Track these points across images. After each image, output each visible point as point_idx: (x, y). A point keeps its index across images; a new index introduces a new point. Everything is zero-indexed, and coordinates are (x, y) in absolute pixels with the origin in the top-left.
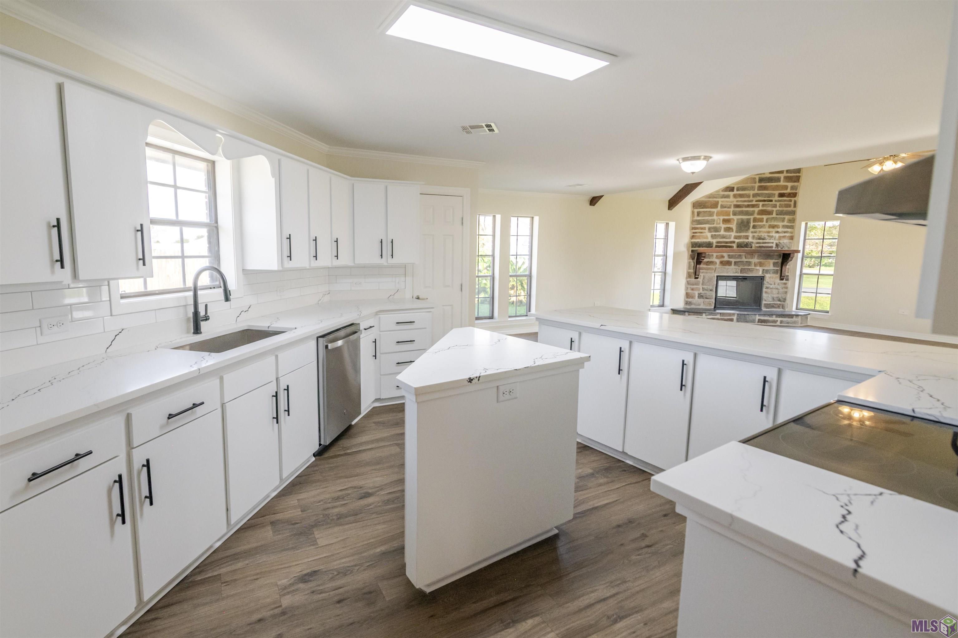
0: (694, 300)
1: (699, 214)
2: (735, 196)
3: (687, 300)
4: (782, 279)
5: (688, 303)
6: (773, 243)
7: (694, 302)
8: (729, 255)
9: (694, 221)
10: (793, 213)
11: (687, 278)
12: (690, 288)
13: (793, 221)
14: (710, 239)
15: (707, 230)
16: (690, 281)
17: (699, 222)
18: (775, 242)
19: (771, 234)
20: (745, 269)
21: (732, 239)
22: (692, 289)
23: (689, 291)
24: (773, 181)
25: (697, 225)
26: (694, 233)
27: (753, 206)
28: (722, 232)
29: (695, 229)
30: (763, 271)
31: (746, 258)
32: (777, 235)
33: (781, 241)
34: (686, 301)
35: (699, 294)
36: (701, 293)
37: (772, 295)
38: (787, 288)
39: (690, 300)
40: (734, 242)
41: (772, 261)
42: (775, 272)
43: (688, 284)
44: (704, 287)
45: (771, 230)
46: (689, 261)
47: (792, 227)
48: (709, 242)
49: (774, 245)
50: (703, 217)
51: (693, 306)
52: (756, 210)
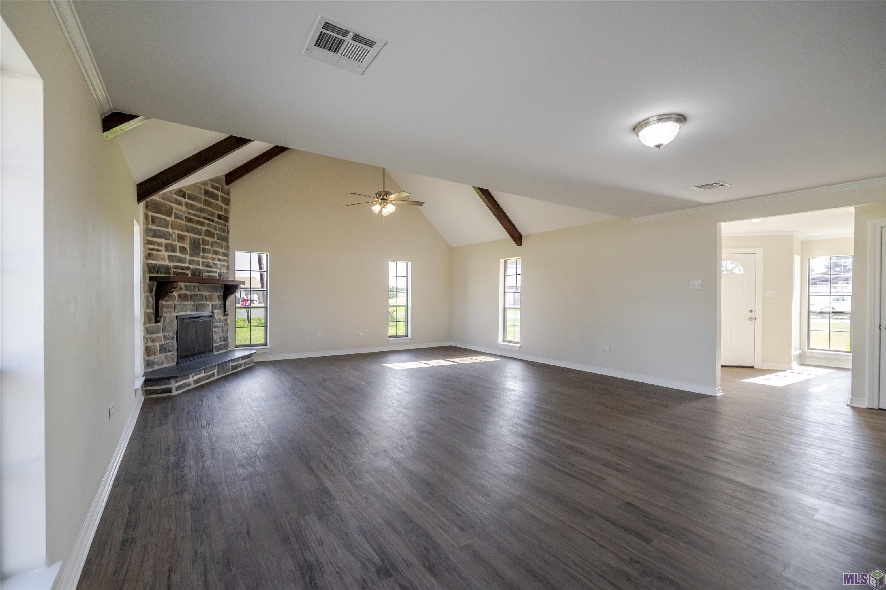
0: (156, 357)
1: (154, 220)
2: (187, 204)
3: (148, 358)
4: (224, 315)
5: (151, 362)
6: (216, 272)
7: (157, 360)
8: (186, 286)
9: (149, 231)
10: (226, 239)
11: (145, 323)
12: (150, 338)
13: (227, 248)
14: (166, 263)
15: (163, 248)
16: (149, 327)
17: (156, 234)
18: (218, 271)
19: (215, 262)
20: (199, 304)
21: (186, 265)
22: (153, 341)
23: (150, 344)
24: (214, 198)
25: (152, 237)
26: (150, 249)
27: (201, 224)
28: (178, 254)
29: (151, 244)
30: (212, 307)
31: (199, 290)
32: (219, 263)
33: (222, 271)
34: (148, 361)
35: (160, 346)
36: (162, 344)
37: (219, 335)
38: (227, 324)
39: (151, 358)
40: (188, 268)
41: (217, 294)
42: (220, 308)
43: (147, 332)
44: (165, 334)
45: (215, 256)
46: (146, 294)
47: (226, 255)
48: (167, 266)
49: (217, 275)
50: (158, 226)
51: (156, 367)
52: (204, 229)
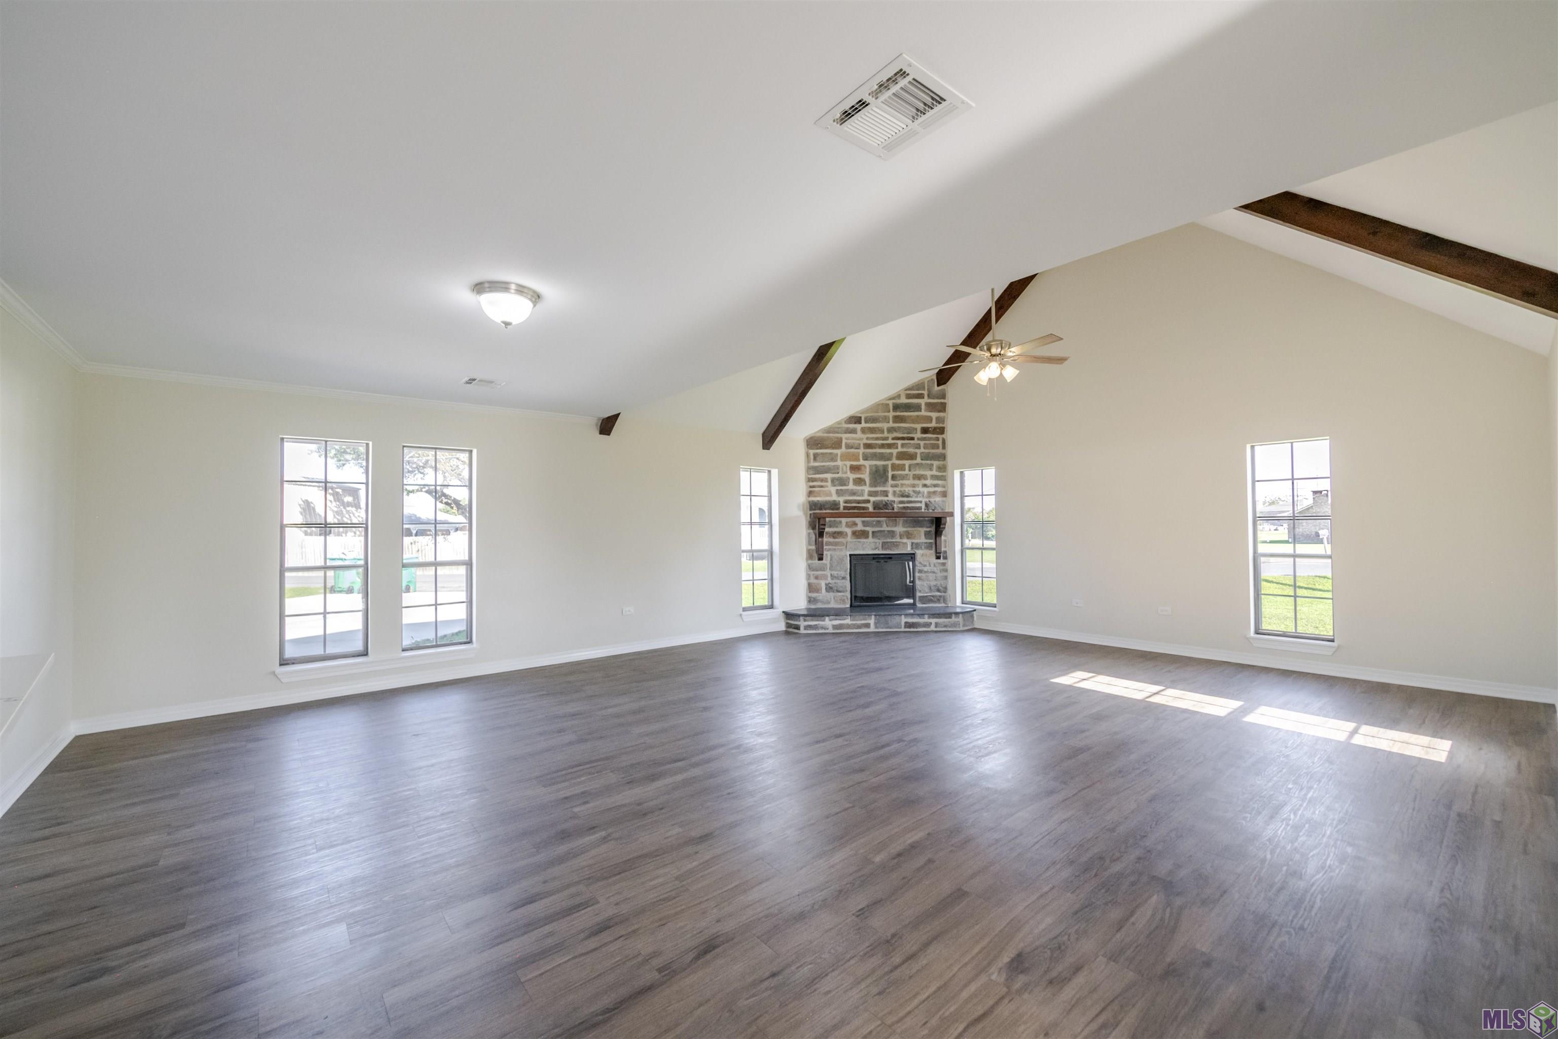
0: (820, 594)
1: (816, 457)
2: (863, 431)
3: (810, 595)
4: (938, 558)
5: (812, 599)
6: (921, 502)
7: (821, 598)
8: (863, 522)
9: (810, 468)
10: (943, 457)
11: (807, 560)
12: (813, 575)
13: (943, 468)
14: (834, 497)
15: (829, 483)
16: (812, 564)
17: (817, 470)
18: (924, 500)
19: (917, 489)
20: (887, 542)
21: (866, 497)
22: (817, 578)
23: (813, 581)
24: (912, 410)
25: (815, 474)
26: (811, 487)
27: (890, 446)
28: (851, 486)
29: (813, 481)
30: (912, 545)
31: (887, 526)
32: (926, 490)
33: (932, 500)
34: (809, 597)
35: (826, 584)
36: (829, 583)
37: (928, 583)
38: (946, 571)
39: (814, 595)
40: (868, 501)
41: (923, 530)
42: (929, 547)
43: (810, 568)
44: (833, 572)
45: (917, 482)
46: (809, 531)
47: (943, 478)
48: (835, 501)
49: (923, 507)
50: (822, 462)
51: (820, 605)
52: (894, 452)
